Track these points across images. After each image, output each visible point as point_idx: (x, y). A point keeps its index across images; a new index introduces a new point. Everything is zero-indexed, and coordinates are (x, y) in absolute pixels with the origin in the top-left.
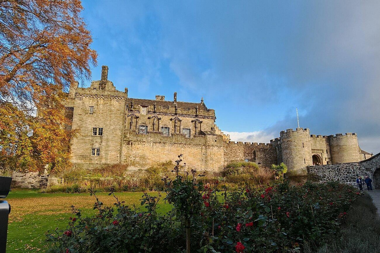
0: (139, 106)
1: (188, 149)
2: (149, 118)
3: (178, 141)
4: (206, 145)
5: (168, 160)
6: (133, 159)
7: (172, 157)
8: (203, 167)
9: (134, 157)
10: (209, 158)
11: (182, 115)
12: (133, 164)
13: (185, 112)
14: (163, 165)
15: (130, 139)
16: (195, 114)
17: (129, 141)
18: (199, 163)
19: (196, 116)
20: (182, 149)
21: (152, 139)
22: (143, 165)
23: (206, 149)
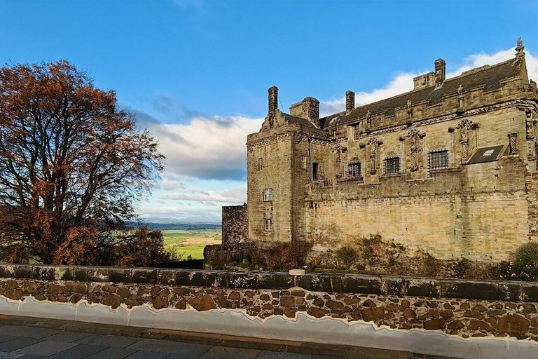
0: (345, 126)
1: (416, 205)
2: (362, 147)
3: (391, 191)
4: (465, 193)
5: (374, 233)
6: (319, 232)
7: (382, 227)
8: (457, 249)
9: (320, 229)
10: (474, 227)
11: (424, 121)
12: (320, 241)
13: (431, 112)
14: (366, 242)
15: (313, 198)
16: (455, 110)
17: (312, 202)
18: (446, 240)
19: (460, 114)
20: (403, 208)
21: (343, 194)
22: (333, 243)
23: (464, 202)
